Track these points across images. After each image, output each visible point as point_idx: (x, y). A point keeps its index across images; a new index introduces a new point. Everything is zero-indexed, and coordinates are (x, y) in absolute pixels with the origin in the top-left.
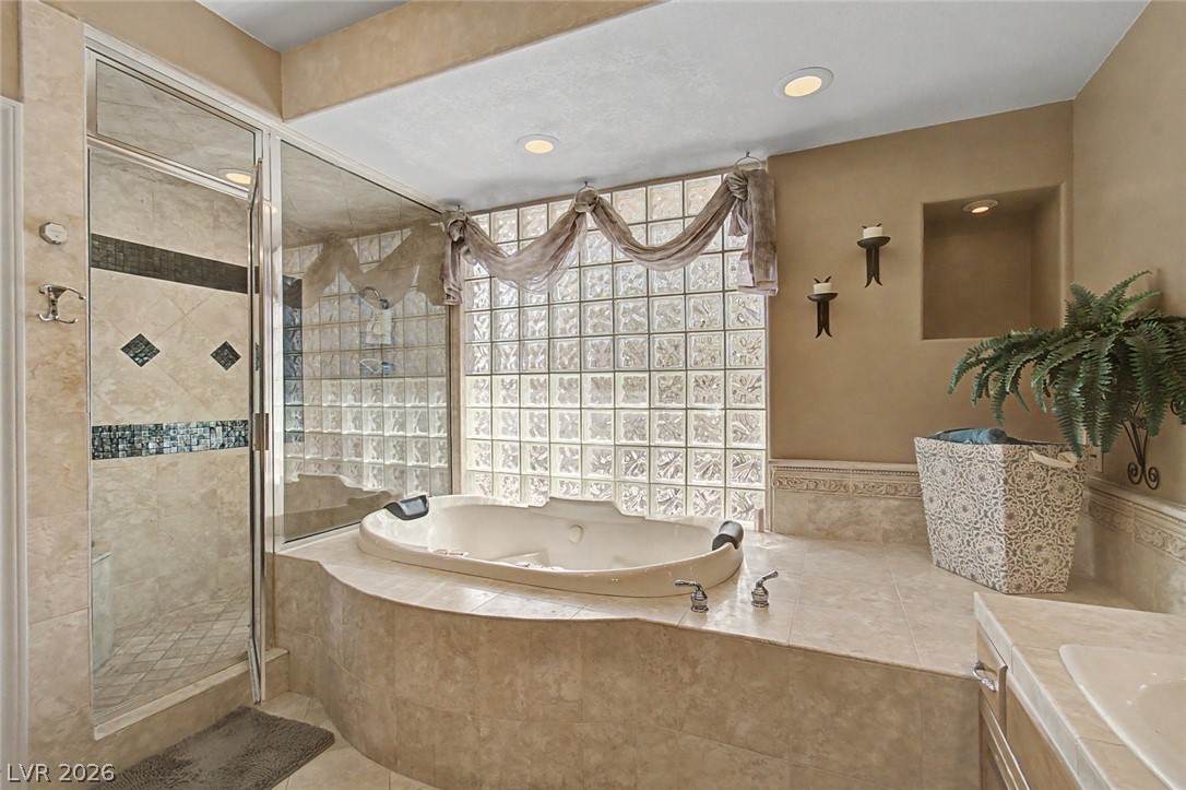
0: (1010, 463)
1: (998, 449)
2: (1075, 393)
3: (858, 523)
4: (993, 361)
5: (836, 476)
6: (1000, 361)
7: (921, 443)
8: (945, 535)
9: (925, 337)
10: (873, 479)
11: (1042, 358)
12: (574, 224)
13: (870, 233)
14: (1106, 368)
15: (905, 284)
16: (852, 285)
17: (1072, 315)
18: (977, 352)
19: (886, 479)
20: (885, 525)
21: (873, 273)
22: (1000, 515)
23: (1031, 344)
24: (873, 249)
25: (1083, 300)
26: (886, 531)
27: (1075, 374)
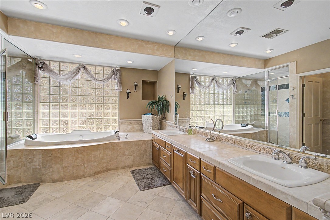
0: (153, 117)
1: (152, 116)
2: (159, 108)
3: (133, 129)
4: (151, 104)
5: (130, 122)
6: (152, 104)
7: (142, 116)
8: (145, 129)
9: (142, 100)
10: (135, 122)
11: (156, 104)
12: (79, 71)
13: (136, 84)
14: (162, 106)
15: (140, 92)
16: (133, 91)
17: (159, 99)
18: (149, 103)
19: (137, 122)
20: (137, 129)
21: (136, 89)
22: (152, 124)
23: (155, 102)
24: (136, 86)
25: (159, 98)
26: (137, 130)
27: (159, 106)
